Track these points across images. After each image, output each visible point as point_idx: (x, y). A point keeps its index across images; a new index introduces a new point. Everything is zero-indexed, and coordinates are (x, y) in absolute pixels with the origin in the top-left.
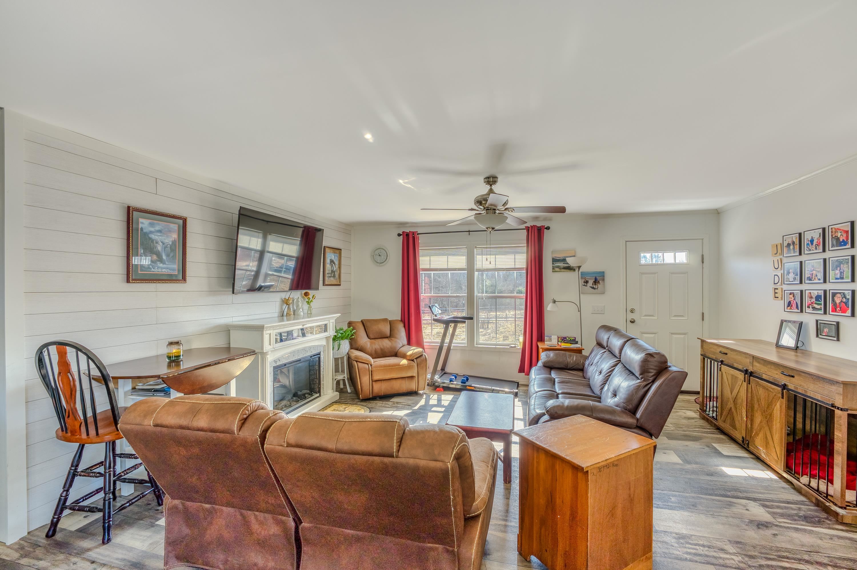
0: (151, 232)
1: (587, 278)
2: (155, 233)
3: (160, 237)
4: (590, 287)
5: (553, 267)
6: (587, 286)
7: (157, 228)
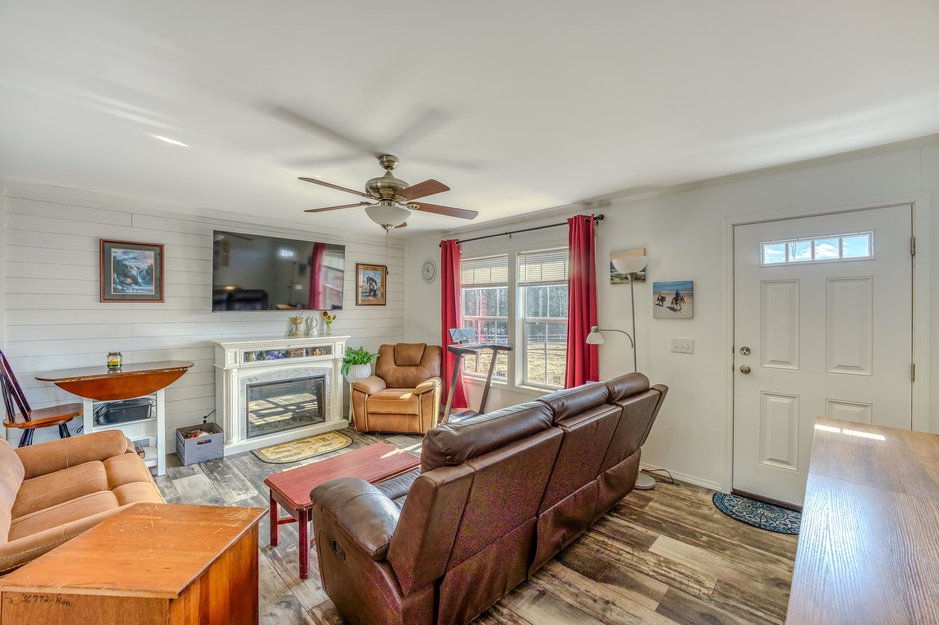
0: (125, 260)
1: (664, 292)
2: (129, 260)
3: (135, 263)
4: (668, 307)
5: (611, 276)
6: (662, 306)
7: (132, 255)
